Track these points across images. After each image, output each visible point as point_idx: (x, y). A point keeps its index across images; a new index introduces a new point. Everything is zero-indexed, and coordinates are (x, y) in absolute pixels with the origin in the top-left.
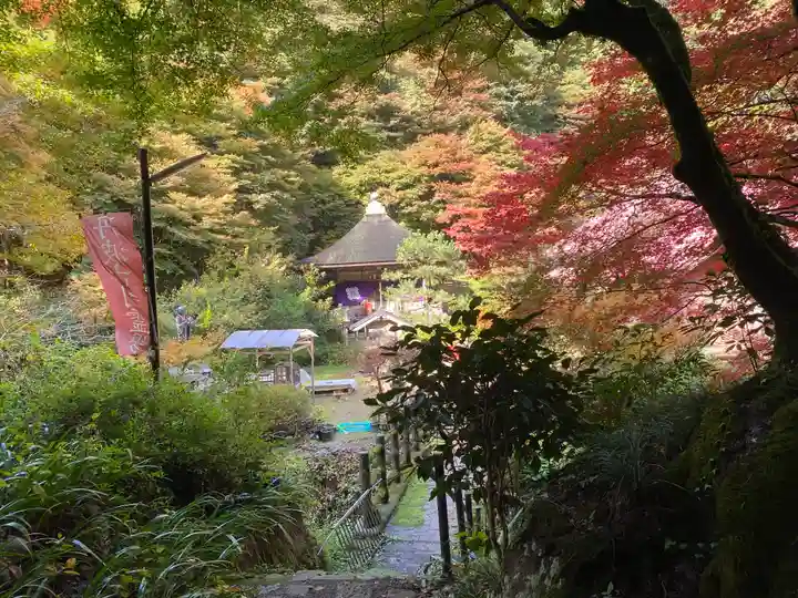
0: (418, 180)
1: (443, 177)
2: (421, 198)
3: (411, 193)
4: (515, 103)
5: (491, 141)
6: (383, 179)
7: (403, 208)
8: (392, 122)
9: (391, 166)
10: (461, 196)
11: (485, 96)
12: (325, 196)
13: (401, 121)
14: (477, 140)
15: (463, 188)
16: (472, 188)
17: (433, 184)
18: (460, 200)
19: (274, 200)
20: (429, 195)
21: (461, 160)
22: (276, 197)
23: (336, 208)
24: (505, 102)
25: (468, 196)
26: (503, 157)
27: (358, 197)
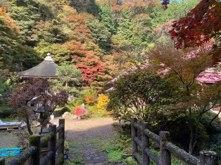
0: (66, 54)
1: (75, 54)
2: (67, 60)
3: (63, 58)
4: (99, 39)
5: (92, 47)
6: (53, 52)
7: (60, 63)
8: (58, 35)
9: (57, 48)
10: (81, 61)
11: (89, 35)
12: (29, 55)
13: (61, 35)
14: (87, 46)
15: (82, 59)
16: (85, 59)
17: (72, 56)
18: (81, 62)
19: (2, 48)
20: (70, 59)
21: (81, 50)
22: (4, 47)
23: (33, 60)
24: (95, 38)
25: (84, 61)
26: (95, 53)
27: (43, 57)
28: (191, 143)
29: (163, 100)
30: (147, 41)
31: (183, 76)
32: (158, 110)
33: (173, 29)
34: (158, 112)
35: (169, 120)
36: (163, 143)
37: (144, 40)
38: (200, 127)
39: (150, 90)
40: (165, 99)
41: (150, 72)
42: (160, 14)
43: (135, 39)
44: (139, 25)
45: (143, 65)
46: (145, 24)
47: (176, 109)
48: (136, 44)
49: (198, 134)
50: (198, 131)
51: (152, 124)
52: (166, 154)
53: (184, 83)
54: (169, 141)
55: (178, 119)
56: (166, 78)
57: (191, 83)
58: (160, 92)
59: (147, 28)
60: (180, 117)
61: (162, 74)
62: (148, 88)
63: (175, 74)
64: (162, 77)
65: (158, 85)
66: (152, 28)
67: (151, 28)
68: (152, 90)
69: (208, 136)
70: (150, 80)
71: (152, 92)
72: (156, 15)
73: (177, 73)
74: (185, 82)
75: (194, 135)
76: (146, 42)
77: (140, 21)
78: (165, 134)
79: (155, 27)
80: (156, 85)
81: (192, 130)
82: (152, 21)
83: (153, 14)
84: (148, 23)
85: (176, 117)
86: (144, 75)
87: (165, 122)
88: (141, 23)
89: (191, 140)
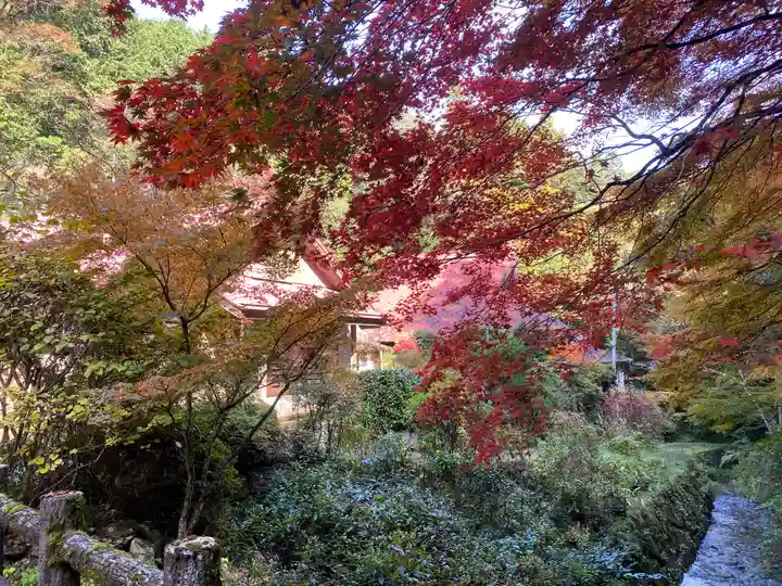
28: (184, 514)
29: (94, 367)
30: (61, 136)
31: (172, 283)
32: (70, 407)
33: (120, 109)
34: (68, 416)
35: (110, 442)
36: (52, 538)
37: (47, 130)
38: (217, 455)
39: (42, 330)
40: (101, 364)
41: (48, 259)
42: (124, 51)
43: (10, 118)
44: (32, 66)
45: (23, 226)
46: (58, 69)
47: (140, 402)
48: (11, 137)
49: (210, 478)
50: (212, 467)
51: (37, 467)
52: (62, 579)
53: (174, 309)
54: (76, 526)
55: (146, 438)
56: (112, 286)
57: (199, 311)
58: (84, 337)
59: (65, 88)
60: (153, 427)
61: (100, 270)
62: (33, 323)
63: (147, 276)
64: (99, 281)
65: (80, 311)
66: (87, 91)
67: (80, 88)
68: (48, 331)
69: (239, 482)
70: (45, 290)
71: (47, 340)
72: (105, 47)
73: (151, 273)
74: (179, 306)
75: (197, 486)
76: (60, 140)
77: (36, 51)
78: (64, 503)
79: (100, 92)
80: (68, 311)
81: (191, 470)
82: (90, 65)
83: (93, 39)
84: (73, 69)
85: (140, 429)
86: (20, 268)
87: (98, 451)
88: (38, 59)
89: (186, 504)
